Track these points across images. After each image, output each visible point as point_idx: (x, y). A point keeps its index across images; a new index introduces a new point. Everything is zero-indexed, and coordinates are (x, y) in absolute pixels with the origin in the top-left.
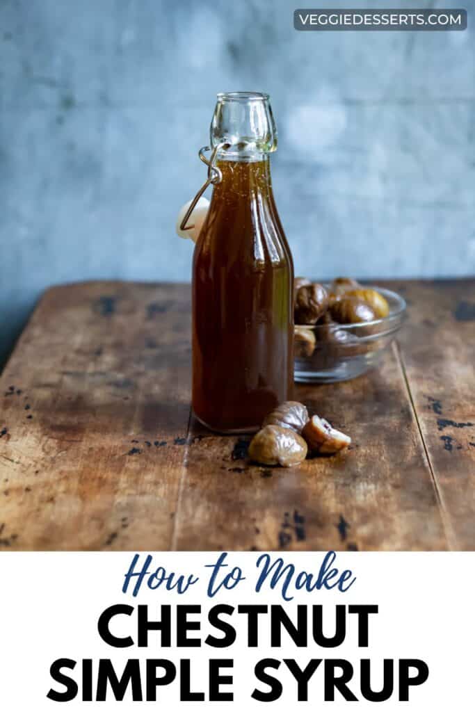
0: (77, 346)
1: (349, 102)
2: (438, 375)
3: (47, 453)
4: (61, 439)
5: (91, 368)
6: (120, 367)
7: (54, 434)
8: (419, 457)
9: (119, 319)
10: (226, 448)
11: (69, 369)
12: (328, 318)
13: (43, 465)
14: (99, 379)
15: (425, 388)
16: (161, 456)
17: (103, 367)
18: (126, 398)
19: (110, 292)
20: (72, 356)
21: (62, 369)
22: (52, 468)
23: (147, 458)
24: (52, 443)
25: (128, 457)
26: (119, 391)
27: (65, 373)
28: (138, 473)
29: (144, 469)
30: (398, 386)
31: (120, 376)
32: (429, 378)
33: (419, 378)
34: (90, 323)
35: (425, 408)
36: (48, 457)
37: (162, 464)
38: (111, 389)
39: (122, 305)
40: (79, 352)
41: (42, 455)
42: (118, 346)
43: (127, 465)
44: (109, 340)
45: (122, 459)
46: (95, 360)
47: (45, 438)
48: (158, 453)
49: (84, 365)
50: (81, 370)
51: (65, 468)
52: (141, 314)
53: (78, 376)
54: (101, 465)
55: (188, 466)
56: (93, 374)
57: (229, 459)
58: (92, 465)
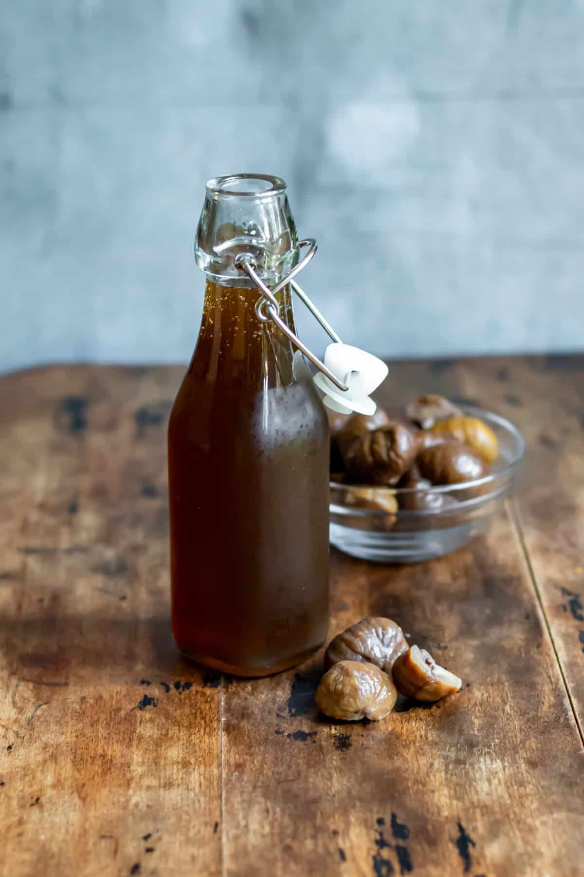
0: (39, 498)
2: (572, 545)
3: (21, 710)
4: (38, 683)
5: (65, 541)
6: (107, 536)
7: (26, 671)
8: (559, 705)
9: (96, 441)
10: (279, 693)
11: (35, 542)
12: (415, 473)
13: (17, 734)
14: (77, 560)
15: (554, 572)
16: (187, 710)
17: (83, 537)
18: (123, 598)
19: (75, 388)
20: (34, 516)
21: (22, 542)
22: (31, 740)
23: (167, 716)
24: (26, 690)
25: (139, 713)
26: (111, 584)
27: (29, 551)
28: (158, 743)
29: (164, 739)
30: (516, 567)
31: (109, 554)
32: (559, 551)
33: (544, 550)
34: (56, 449)
35: (559, 610)
36: (23, 719)
37: (190, 726)
38: (99, 580)
39: (97, 413)
40: (42, 507)
41: (13, 713)
42: (99, 493)
43: (139, 730)
44: (86, 482)
45: (130, 719)
46: (69, 524)
47: (14, 681)
48: (181, 704)
49: (53, 532)
50: (48, 543)
51: (51, 737)
52: (127, 428)
53: (48, 554)
54: (102, 731)
55: (228, 729)
56: (70, 551)
57: (286, 713)
58: (88, 731)
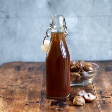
0: (11, 78)
1: (78, 17)
2: (101, 85)
3: (5, 105)
4: (8, 102)
5: (15, 84)
6: (22, 84)
7: (6, 101)
8: (97, 105)
9: (21, 72)
10: (49, 103)
11: (9, 84)
13: (4, 108)
14: (17, 86)
15: (98, 89)
16: (33, 106)
17: (18, 84)
18: (24, 91)
19: (19, 65)
20: (10, 81)
22: (6, 109)
23: (30, 106)
24: (6, 103)
25: (25, 106)
26: (22, 90)
27: (8, 85)
28: (28, 110)
29: (29, 109)
30: (91, 88)
31: (22, 86)
32: (99, 86)
33: (96, 86)
34: (14, 72)
35: (98, 93)
36: (5, 106)
37: (33, 108)
38: (20, 89)
39: (22, 68)
40: (11, 80)
41: (4, 106)
42: (21, 78)
43: (25, 108)
44: (19, 77)
45: (23, 107)
46: (16, 82)
47: (4, 102)
48: (32, 105)
49: (13, 83)
50: (12, 84)
51: (10, 109)
52: (27, 70)
53: (11, 86)
54: (18, 108)
55: (40, 108)
56: (15, 85)
57: (50, 106)
58: (16, 108)
